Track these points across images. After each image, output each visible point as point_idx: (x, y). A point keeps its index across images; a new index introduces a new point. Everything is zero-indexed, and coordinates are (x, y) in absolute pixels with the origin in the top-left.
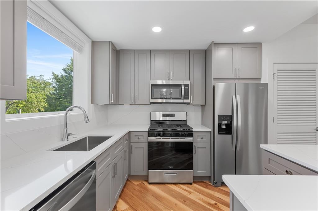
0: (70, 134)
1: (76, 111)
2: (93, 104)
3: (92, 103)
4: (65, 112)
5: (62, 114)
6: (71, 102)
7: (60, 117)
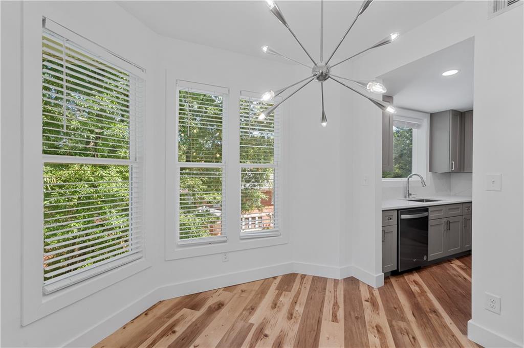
0: (411, 194)
1: (414, 178)
2: (431, 173)
3: (430, 171)
4: (407, 178)
5: (405, 179)
6: (410, 171)
7: (403, 181)
